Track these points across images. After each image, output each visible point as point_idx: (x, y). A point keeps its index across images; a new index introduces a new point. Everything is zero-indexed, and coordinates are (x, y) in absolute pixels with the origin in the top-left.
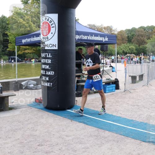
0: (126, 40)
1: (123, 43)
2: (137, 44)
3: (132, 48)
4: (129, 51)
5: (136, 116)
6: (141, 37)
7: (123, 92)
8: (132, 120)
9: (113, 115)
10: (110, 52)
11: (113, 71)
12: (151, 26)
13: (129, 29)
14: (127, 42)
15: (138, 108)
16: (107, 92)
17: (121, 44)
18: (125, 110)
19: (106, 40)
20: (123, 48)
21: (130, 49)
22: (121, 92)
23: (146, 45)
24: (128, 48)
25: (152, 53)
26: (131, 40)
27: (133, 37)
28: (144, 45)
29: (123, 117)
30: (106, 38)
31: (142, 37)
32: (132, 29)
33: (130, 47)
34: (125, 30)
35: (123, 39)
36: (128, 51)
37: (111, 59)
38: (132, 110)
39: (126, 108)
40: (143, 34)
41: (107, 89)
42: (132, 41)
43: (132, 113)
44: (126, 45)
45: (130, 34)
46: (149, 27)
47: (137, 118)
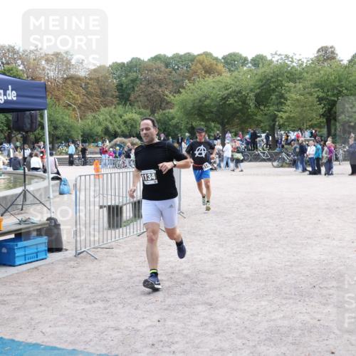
0: (112, 96)
1: (106, 106)
2: (145, 107)
3: (133, 120)
4: (123, 128)
5: (91, 336)
6: (156, 87)
7: (71, 260)
8: (74, 350)
9: (16, 339)
10: (66, 133)
11: (61, 193)
12: (186, 54)
13: (124, 64)
14: (115, 100)
15: (106, 309)
16: (17, 263)
17: (98, 108)
18: (63, 318)
19: (10, 98)
20: (106, 120)
21: (125, 122)
22: (66, 260)
23: (171, 111)
24: (119, 120)
25: (187, 134)
26: (129, 95)
27: (133, 88)
28: (167, 111)
29: (48, 344)
30: (9, 92)
31: (160, 86)
32: (131, 62)
33: (126, 117)
34: (110, 66)
35: (104, 94)
36: (119, 127)
37: (67, 153)
38: (84, 316)
39: (67, 312)
40: (161, 76)
41: (18, 253)
42: (132, 98)
43: (79, 326)
44: (113, 112)
45: (126, 76)
46: (181, 57)
47: (92, 343)
